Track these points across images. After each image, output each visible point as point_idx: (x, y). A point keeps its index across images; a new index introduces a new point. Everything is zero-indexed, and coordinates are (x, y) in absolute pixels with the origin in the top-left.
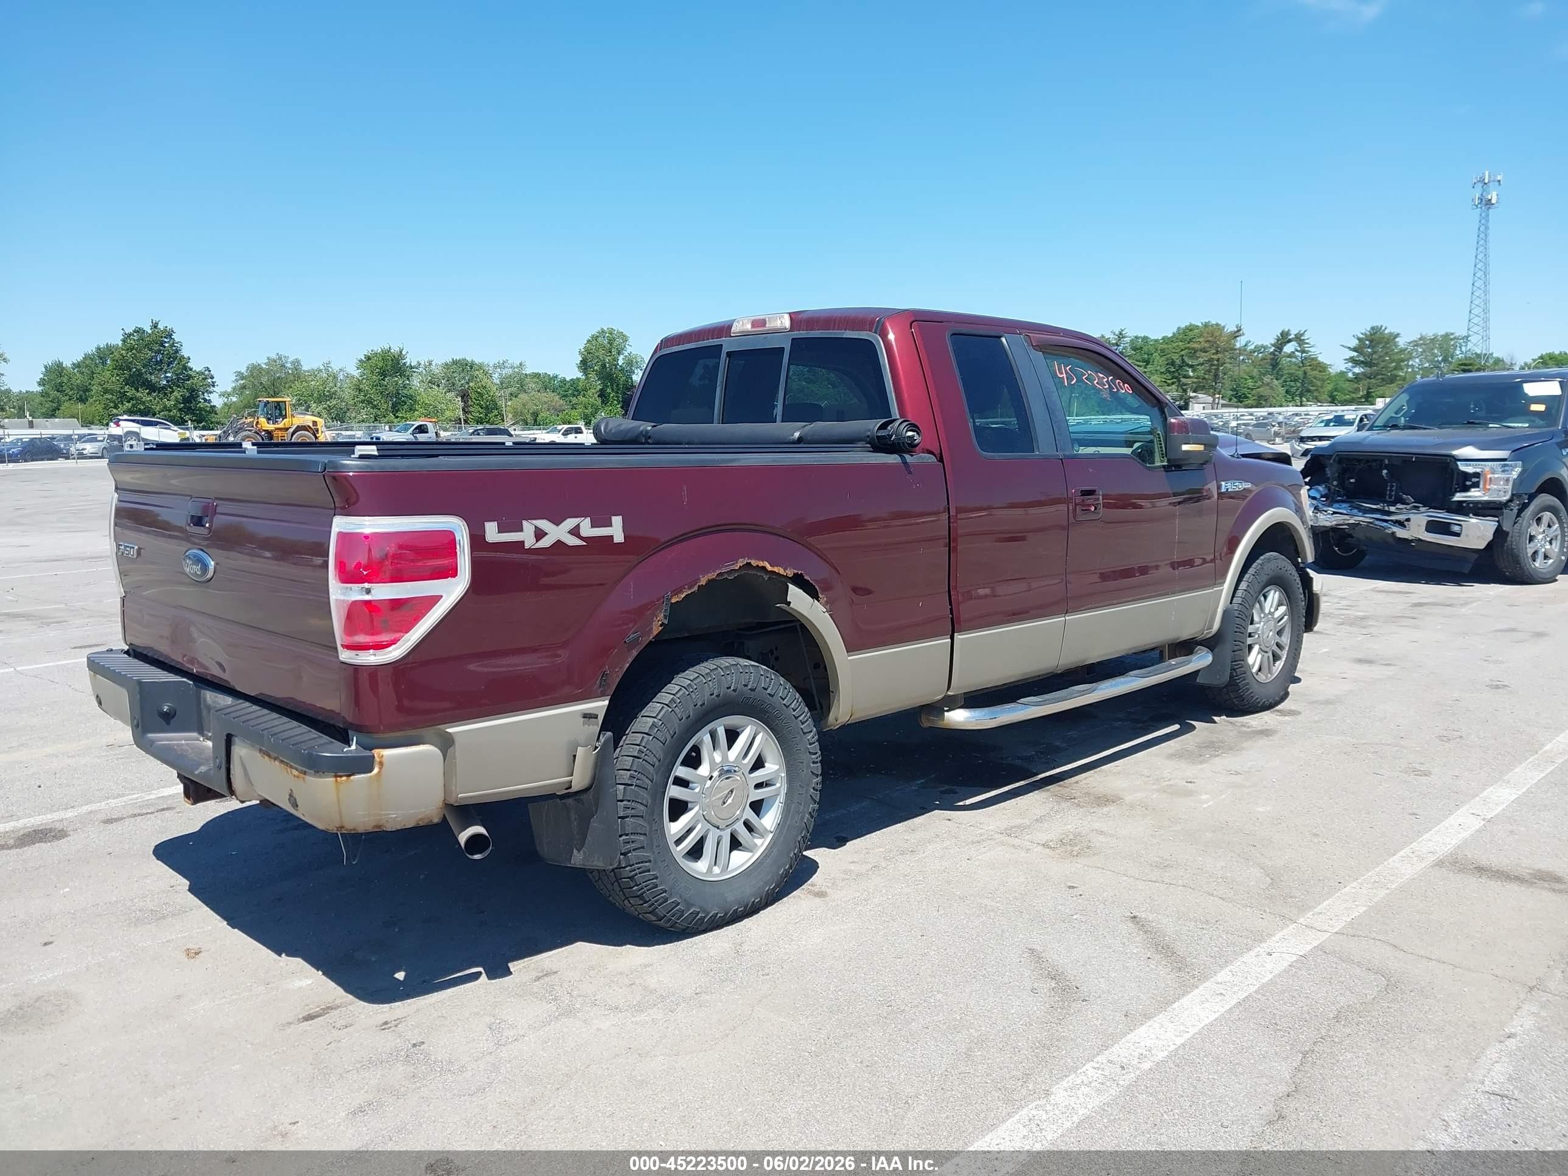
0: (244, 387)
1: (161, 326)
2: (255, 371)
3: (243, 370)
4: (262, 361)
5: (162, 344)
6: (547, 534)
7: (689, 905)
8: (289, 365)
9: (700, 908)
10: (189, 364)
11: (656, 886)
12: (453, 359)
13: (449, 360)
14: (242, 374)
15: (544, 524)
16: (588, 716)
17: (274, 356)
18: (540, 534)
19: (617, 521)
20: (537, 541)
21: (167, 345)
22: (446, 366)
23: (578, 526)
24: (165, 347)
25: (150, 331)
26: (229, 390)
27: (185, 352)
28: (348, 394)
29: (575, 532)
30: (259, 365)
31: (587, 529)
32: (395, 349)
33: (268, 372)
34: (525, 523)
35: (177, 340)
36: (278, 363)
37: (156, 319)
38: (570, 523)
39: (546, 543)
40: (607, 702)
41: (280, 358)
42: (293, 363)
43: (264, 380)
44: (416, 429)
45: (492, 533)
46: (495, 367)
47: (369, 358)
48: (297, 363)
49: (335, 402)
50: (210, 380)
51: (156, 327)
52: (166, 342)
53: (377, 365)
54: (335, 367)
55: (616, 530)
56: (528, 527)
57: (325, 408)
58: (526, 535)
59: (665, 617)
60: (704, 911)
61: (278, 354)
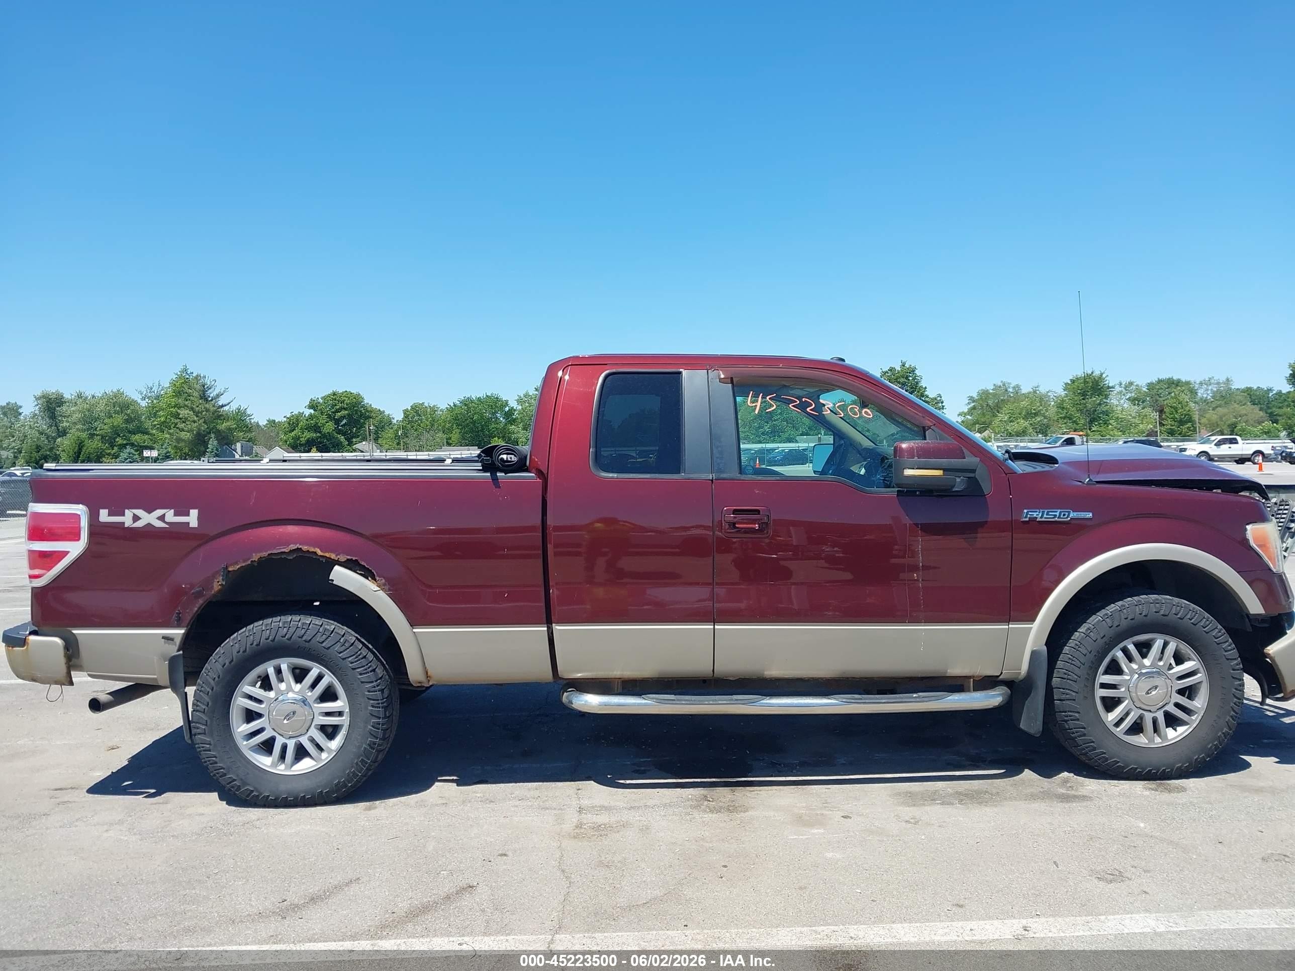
0: (974, 408)
1: (907, 365)
2: (984, 395)
3: (975, 395)
4: (990, 388)
5: (907, 378)
6: (141, 519)
7: (245, 784)
8: (1011, 390)
9: (255, 788)
10: (926, 393)
11: (216, 763)
12: (1159, 379)
13: (1154, 379)
14: (974, 398)
15: (139, 512)
16: (167, 638)
17: (1000, 384)
18: (136, 518)
19: (194, 513)
20: (134, 523)
21: (910, 378)
22: (1150, 386)
23: (164, 515)
24: (909, 380)
25: (900, 369)
26: (966, 411)
27: (923, 384)
28: (1052, 411)
29: (162, 518)
30: (987, 390)
31: (170, 516)
32: (1097, 373)
33: (994, 395)
34: (127, 511)
35: (918, 374)
36: (1002, 389)
37: (904, 360)
38: (159, 512)
39: (139, 524)
40: (182, 631)
41: (1004, 385)
42: (1014, 388)
43: (990, 402)
44: (1064, 441)
45: (104, 516)
46: (1201, 383)
47: (1073, 381)
48: (1017, 388)
49: (1039, 419)
50: (940, 405)
51: (904, 366)
52: (910, 376)
53: (1078, 387)
54: (1043, 390)
55: (193, 519)
56: (129, 513)
57: (1031, 424)
58: (127, 519)
59: (223, 580)
60: (257, 791)
61: (1002, 382)
